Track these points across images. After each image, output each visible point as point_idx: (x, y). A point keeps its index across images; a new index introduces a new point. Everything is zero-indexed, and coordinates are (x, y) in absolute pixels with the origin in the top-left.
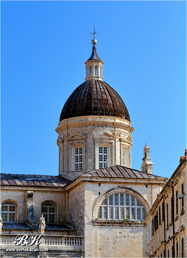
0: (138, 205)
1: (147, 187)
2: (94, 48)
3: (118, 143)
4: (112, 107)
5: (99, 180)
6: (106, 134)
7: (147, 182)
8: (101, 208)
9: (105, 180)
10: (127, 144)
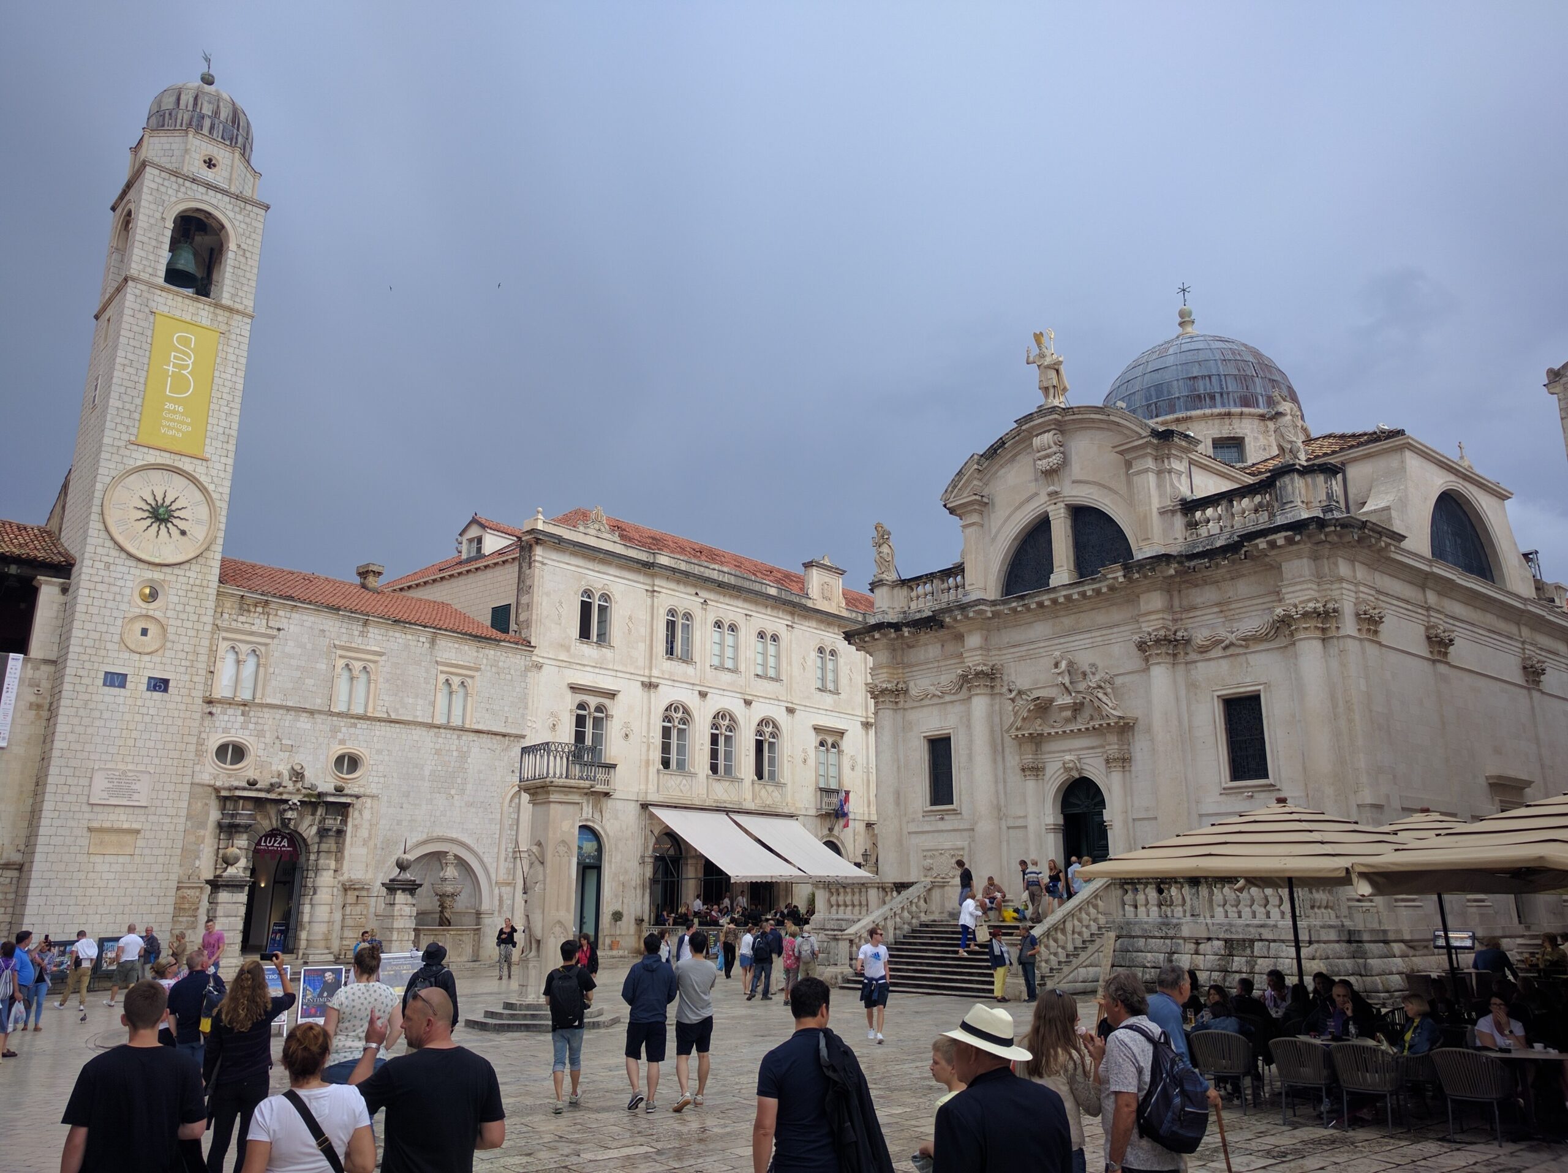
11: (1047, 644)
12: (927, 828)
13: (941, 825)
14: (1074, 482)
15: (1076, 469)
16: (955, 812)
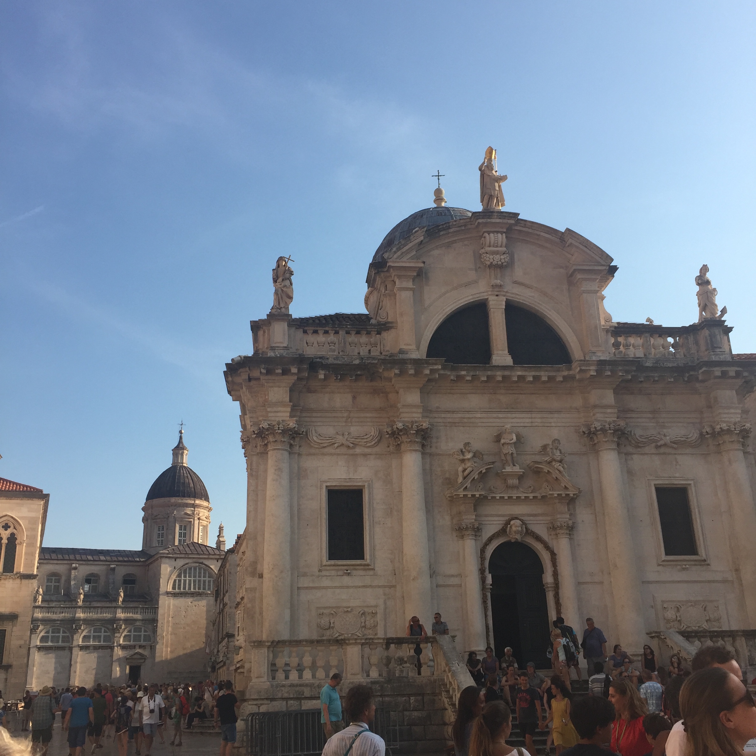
0: (209, 577)
1: (218, 561)
2: (181, 438)
3: (197, 522)
4: (193, 489)
5: (175, 556)
6: (186, 514)
7: (218, 557)
8: (175, 581)
9: (181, 556)
10: (206, 522)
11: (484, 415)
12: (326, 582)
13: (346, 580)
14: (515, 282)
15: (518, 273)
16: (367, 567)
